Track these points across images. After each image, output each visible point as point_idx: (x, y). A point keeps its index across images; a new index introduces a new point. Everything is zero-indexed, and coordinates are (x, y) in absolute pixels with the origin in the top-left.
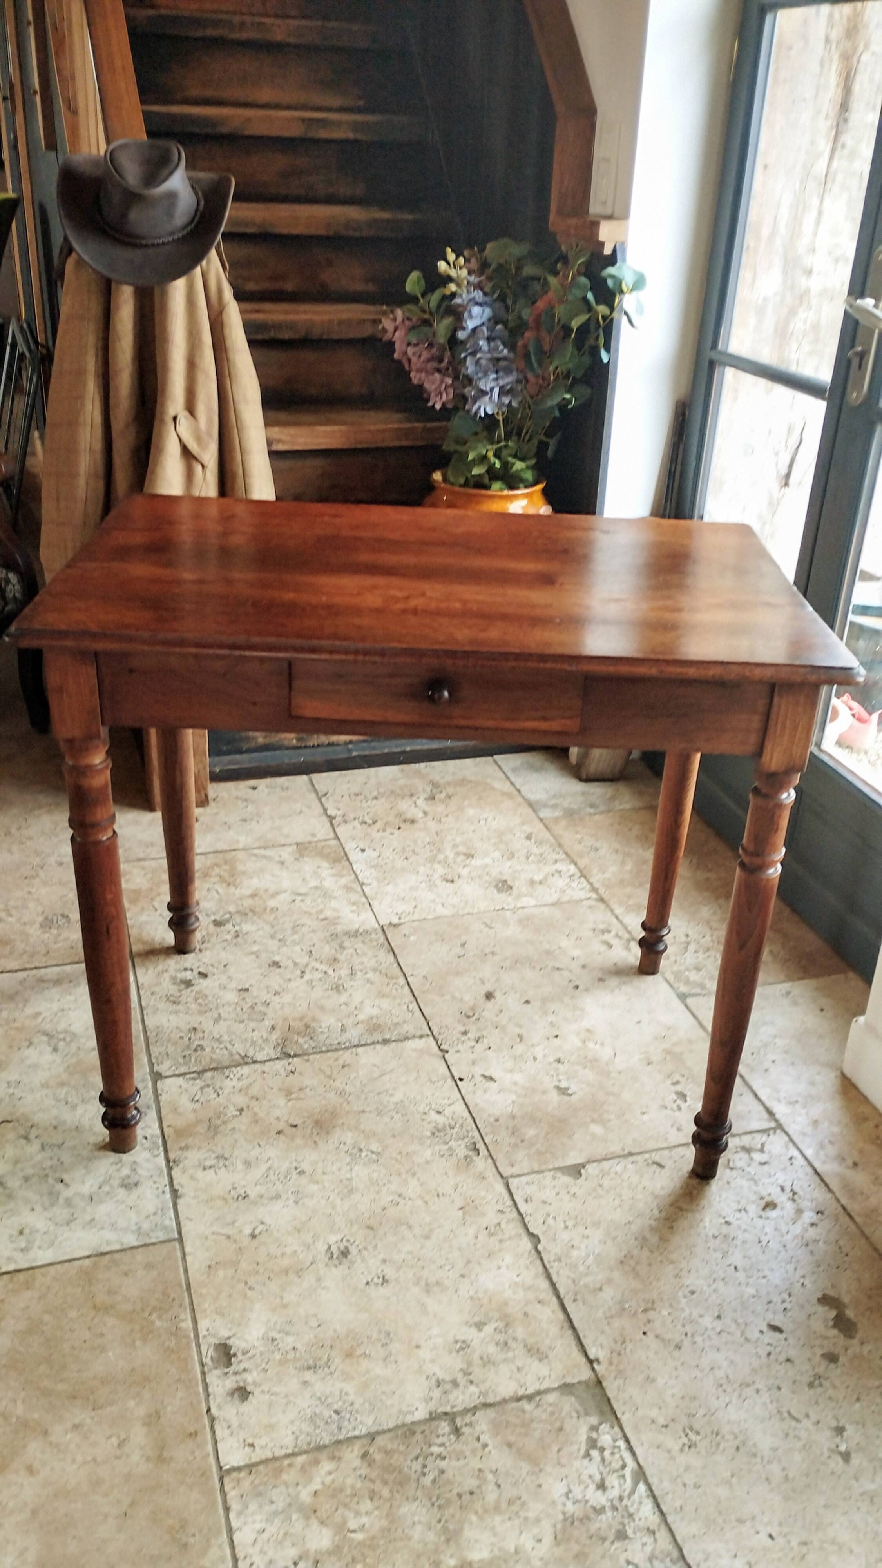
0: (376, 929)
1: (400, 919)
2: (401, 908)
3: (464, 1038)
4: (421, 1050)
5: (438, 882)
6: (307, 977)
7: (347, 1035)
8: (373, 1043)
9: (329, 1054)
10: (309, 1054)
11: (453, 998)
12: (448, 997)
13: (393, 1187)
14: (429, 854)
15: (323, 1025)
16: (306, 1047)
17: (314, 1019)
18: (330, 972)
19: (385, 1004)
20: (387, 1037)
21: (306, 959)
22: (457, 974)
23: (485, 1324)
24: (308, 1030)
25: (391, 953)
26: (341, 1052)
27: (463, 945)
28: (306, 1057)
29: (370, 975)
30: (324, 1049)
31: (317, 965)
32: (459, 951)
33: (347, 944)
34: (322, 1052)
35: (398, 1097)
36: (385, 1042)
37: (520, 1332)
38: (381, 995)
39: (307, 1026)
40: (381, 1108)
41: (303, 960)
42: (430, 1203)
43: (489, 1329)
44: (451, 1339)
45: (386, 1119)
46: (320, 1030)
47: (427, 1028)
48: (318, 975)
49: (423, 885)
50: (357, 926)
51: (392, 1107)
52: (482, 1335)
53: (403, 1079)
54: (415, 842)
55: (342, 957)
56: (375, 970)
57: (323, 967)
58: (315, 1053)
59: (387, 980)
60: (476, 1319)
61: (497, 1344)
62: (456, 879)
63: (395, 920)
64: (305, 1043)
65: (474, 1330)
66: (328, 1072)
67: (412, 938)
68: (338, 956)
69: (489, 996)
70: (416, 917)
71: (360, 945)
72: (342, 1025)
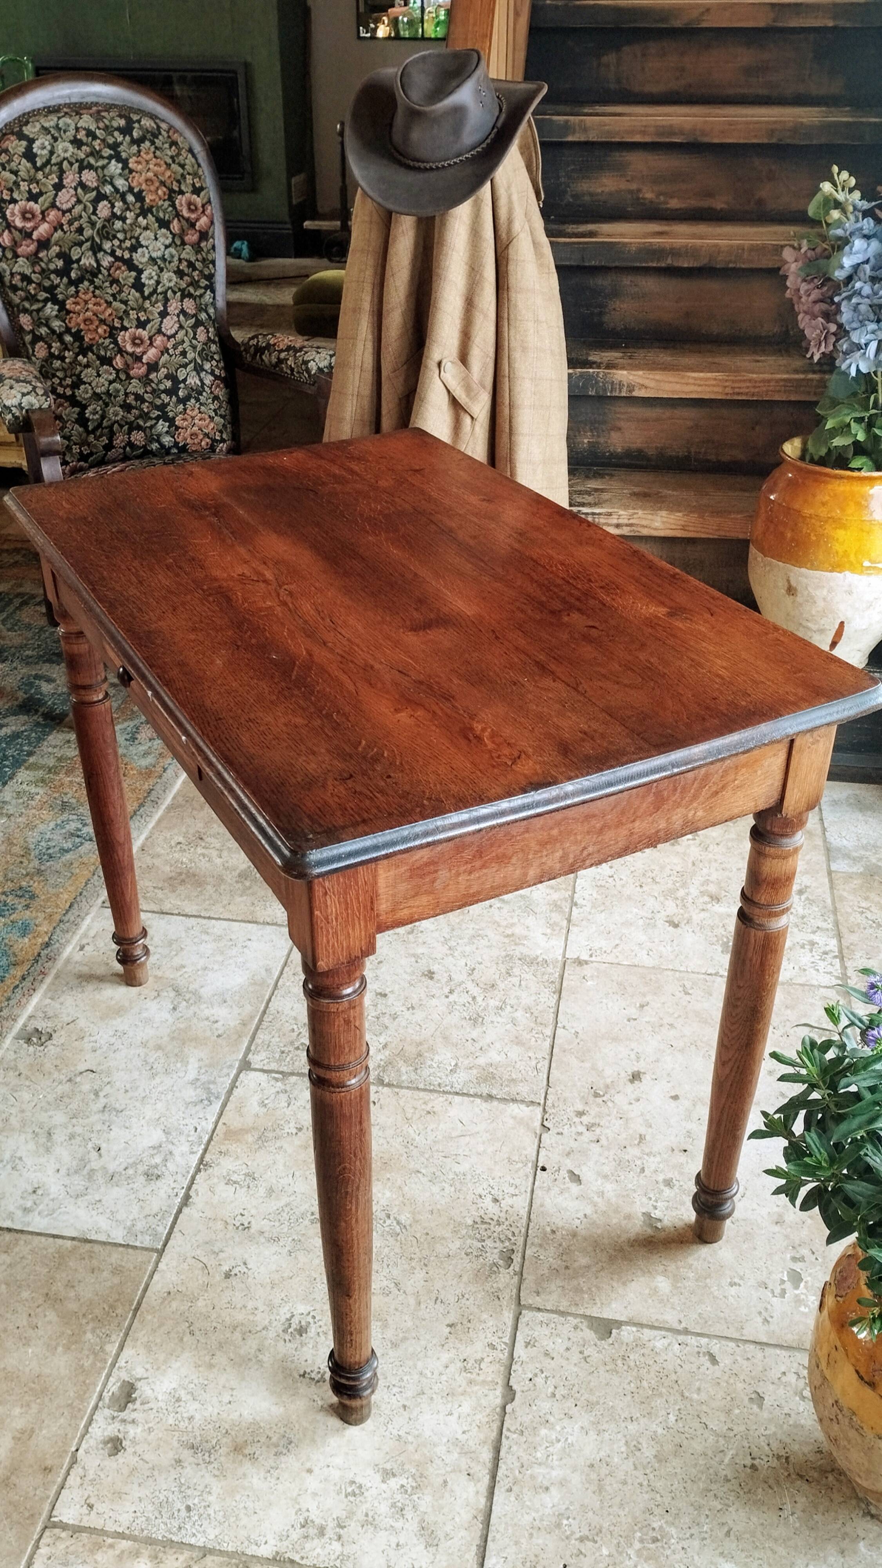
0: (557, 962)
1: (591, 956)
2: (601, 943)
3: (577, 1120)
4: (522, 1119)
5: (660, 923)
6: (452, 998)
7: (454, 1078)
8: (475, 1095)
9: (422, 1094)
10: (402, 1087)
11: (594, 1068)
12: (587, 1065)
13: (395, 1272)
14: (670, 886)
15: (436, 1058)
16: (404, 1078)
17: (431, 1049)
18: (479, 999)
19: (514, 1053)
20: (494, 1092)
21: (463, 977)
22: (615, 1039)
23: (394, 1475)
24: (417, 1060)
25: (556, 996)
26: (436, 1095)
27: (642, 1006)
28: (396, 1090)
29: (519, 1014)
30: (421, 1086)
31: (470, 986)
32: (633, 1012)
33: (516, 971)
34: (418, 1089)
35: (465, 1166)
36: (490, 1097)
37: (425, 1501)
38: (518, 1041)
39: (420, 1055)
40: (438, 1173)
41: (460, 976)
42: (423, 1306)
43: (394, 1483)
44: (350, 1476)
45: (435, 1189)
46: (430, 1063)
47: (543, 1096)
48: (465, 998)
49: (641, 922)
50: (539, 952)
51: (451, 1176)
52: (384, 1486)
53: (481, 1148)
54: (662, 868)
55: (502, 986)
56: (528, 1009)
57: (475, 991)
58: (408, 1088)
59: (533, 1025)
60: (388, 1466)
61: (393, 1505)
62: (682, 925)
63: (585, 957)
64: (406, 1073)
65: (378, 1477)
66: (409, 1116)
67: (590, 983)
68: (499, 982)
69: (636, 1077)
70: (610, 958)
71: (529, 976)
72: (456, 1065)
